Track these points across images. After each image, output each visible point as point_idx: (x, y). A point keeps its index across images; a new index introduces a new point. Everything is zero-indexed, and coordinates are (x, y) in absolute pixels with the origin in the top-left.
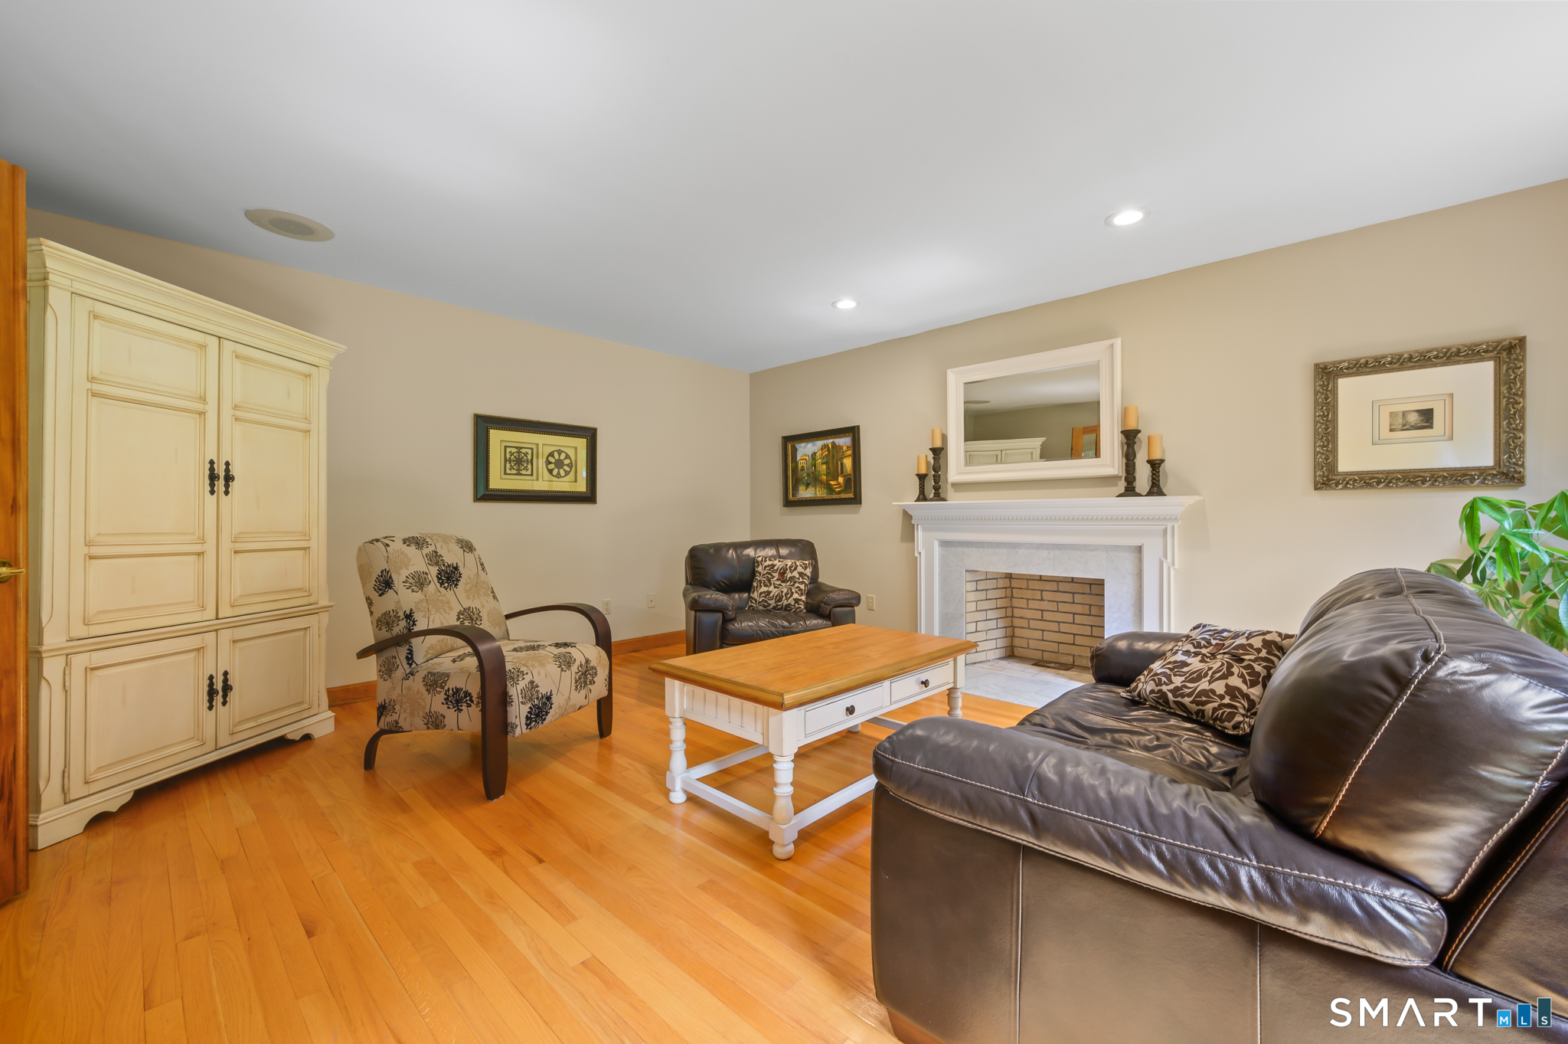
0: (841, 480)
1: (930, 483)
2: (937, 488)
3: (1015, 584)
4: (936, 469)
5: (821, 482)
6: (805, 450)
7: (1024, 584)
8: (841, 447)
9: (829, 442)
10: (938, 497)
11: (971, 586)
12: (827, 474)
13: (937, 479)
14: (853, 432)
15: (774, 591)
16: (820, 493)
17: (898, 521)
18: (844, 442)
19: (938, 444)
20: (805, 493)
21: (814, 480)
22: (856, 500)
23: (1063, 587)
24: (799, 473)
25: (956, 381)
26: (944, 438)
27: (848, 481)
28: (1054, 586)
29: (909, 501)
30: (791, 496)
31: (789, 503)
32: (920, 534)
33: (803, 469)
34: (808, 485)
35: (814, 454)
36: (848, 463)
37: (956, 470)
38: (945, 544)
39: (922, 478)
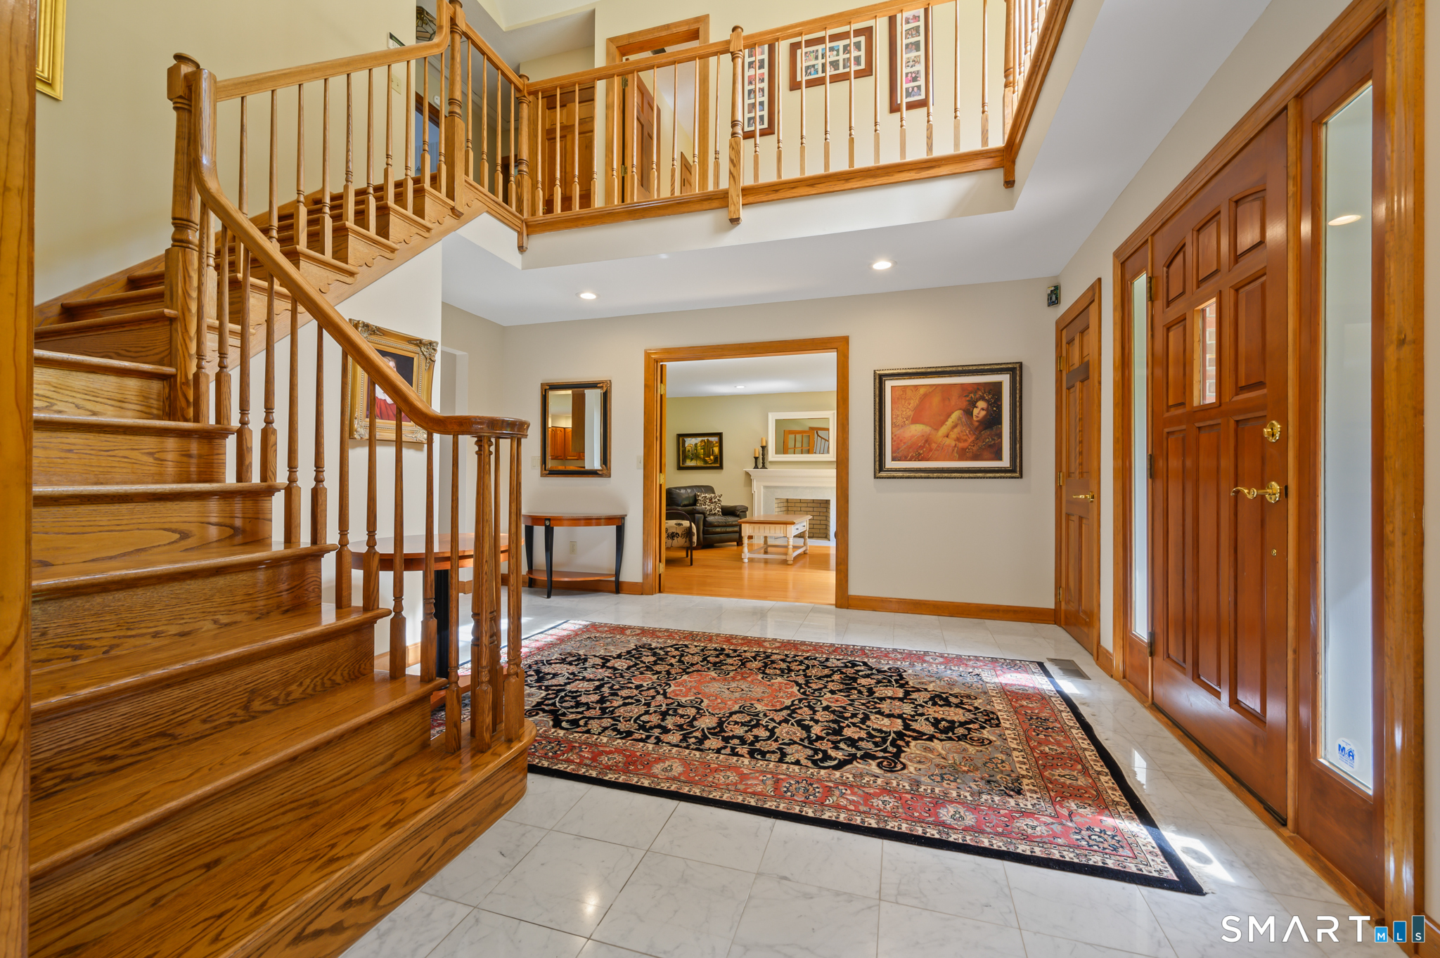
0: (712, 457)
1: (760, 460)
2: (763, 463)
3: (789, 505)
4: (763, 455)
5: (700, 458)
6: (690, 442)
7: (793, 505)
8: (712, 442)
9: (705, 439)
10: (764, 467)
11: (776, 505)
12: (704, 454)
13: (763, 459)
14: (720, 435)
15: (708, 508)
16: (700, 463)
17: (743, 477)
18: (714, 439)
19: (764, 444)
20: (689, 463)
21: (696, 456)
22: (721, 467)
23: (809, 505)
24: (687, 453)
25: (772, 418)
26: (767, 442)
27: (716, 458)
28: (805, 505)
29: (750, 469)
30: (681, 465)
31: (680, 468)
32: (755, 484)
33: (689, 451)
34: (692, 459)
35: (696, 445)
36: (716, 450)
37: (772, 455)
38: (766, 487)
39: (756, 458)
